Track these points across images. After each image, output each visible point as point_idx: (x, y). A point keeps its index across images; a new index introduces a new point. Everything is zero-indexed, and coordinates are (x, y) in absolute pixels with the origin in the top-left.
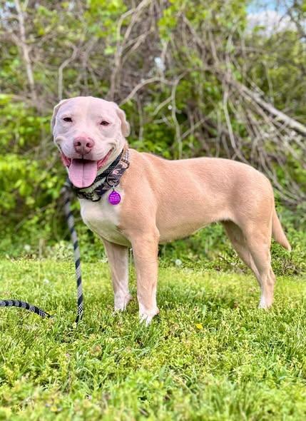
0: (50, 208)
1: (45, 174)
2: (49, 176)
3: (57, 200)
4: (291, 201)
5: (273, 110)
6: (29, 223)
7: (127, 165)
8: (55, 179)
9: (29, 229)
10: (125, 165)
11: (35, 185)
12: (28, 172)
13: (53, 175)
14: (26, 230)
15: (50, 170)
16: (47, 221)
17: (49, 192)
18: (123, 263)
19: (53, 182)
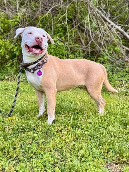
0: (15, 60)
1: (12, 45)
2: (14, 46)
3: (18, 56)
4: (112, 61)
5: (109, 21)
6: (7, 65)
7: (46, 61)
8: (17, 47)
9: (7, 68)
10: (45, 61)
11: (9, 50)
12: (6, 44)
13: (16, 46)
14: (6, 68)
15: (15, 44)
16: (14, 65)
17: (15, 53)
18: (42, 98)
19: (16, 49)
